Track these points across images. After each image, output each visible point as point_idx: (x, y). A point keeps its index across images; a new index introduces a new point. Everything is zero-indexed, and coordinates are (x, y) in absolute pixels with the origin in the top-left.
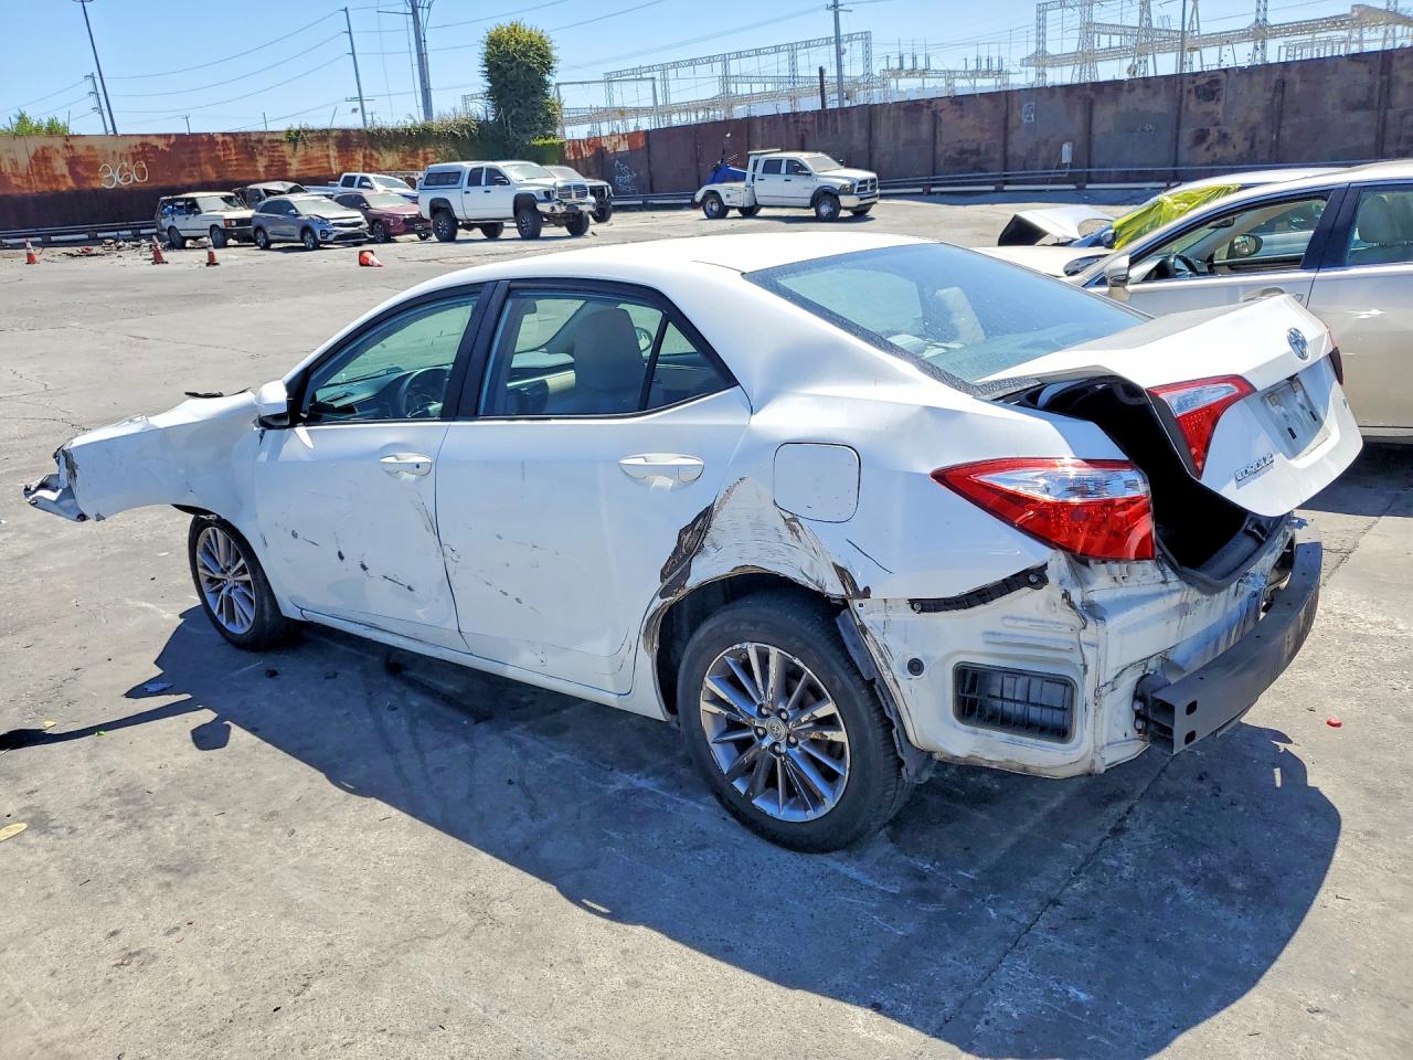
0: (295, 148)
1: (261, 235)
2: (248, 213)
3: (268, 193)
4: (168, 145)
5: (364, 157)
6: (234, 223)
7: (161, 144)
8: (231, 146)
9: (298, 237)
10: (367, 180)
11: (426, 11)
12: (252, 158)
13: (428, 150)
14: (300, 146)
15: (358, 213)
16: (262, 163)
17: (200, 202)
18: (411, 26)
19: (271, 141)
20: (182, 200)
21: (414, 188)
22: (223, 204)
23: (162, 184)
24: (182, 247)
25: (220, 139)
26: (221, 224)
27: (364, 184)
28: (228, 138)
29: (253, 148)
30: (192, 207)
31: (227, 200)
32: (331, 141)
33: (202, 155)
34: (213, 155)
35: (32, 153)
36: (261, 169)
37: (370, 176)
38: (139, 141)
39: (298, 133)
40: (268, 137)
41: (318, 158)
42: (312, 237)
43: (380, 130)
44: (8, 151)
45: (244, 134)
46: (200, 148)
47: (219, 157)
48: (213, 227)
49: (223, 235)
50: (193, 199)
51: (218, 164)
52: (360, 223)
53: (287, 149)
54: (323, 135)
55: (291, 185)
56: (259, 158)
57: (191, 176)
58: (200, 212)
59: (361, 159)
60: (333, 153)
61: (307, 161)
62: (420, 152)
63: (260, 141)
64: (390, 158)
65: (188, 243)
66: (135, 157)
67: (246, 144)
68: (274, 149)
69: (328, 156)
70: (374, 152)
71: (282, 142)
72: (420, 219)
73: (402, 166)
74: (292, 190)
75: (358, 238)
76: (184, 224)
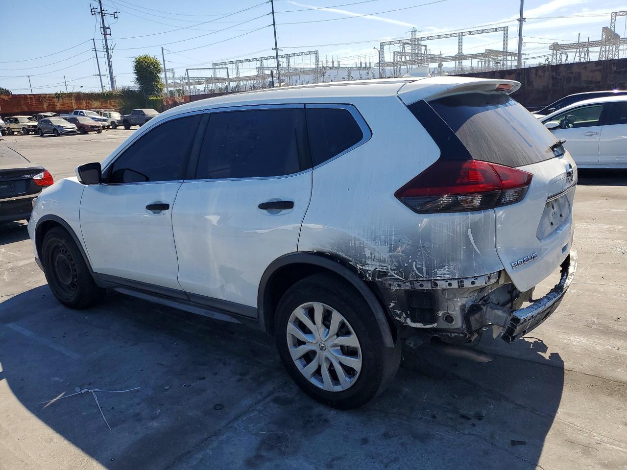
0: (58, 100)
1: (40, 131)
2: (36, 123)
3: (46, 116)
4: (9, 99)
5: (86, 103)
6: (31, 127)
7: (6, 98)
8: (33, 99)
9: (52, 132)
10: (82, 112)
11: (111, 50)
12: (42, 103)
13: (111, 101)
14: (60, 99)
15: (74, 125)
16: (45, 105)
17: (19, 119)
18: (106, 56)
20: (12, 118)
21: (101, 115)
22: (28, 120)
23: (7, 112)
24: (13, 134)
25: (29, 96)
26: (26, 127)
27: (81, 114)
28: (32, 96)
29: (42, 100)
30: (16, 121)
31: (29, 119)
32: (73, 97)
33: (22, 102)
34: (26, 102)
36: (45, 107)
39: (59, 94)
40: (48, 96)
41: (68, 103)
42: (57, 132)
45: (38, 95)
46: (22, 99)
47: (28, 103)
48: (23, 128)
49: (27, 131)
50: (16, 118)
51: (27, 105)
52: (74, 128)
53: (55, 100)
54: (70, 95)
55: (54, 113)
56: (44, 103)
57: (17, 109)
58: (19, 123)
59: (85, 104)
60: (73, 102)
61: (63, 104)
62: (109, 101)
63: (45, 97)
64: (96, 104)
65: (16, 133)
67: (39, 99)
68: (50, 100)
69: (72, 103)
70: (90, 102)
71: (53, 98)
72: (95, 127)
73: (101, 106)
74: (54, 116)
75: (73, 133)
76: (14, 126)
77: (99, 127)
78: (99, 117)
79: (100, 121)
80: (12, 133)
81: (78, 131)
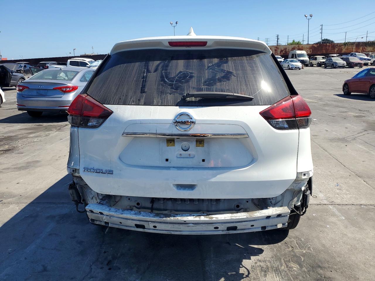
0: (345, 47)
1: (325, 65)
2: (325, 61)
3: (332, 57)
6: (322, 62)
7: (316, 46)
8: (330, 46)
9: (331, 66)
10: (355, 54)
12: (334, 49)
15: (345, 62)
16: (336, 50)
17: (317, 58)
19: (340, 45)
20: (314, 57)
22: (322, 58)
23: (313, 54)
25: (328, 45)
26: (319, 62)
27: (355, 55)
29: (335, 47)
30: (316, 59)
32: (355, 45)
34: (326, 48)
35: (292, 48)
37: (357, 53)
38: (312, 45)
39: (347, 43)
40: (339, 44)
41: (350, 49)
42: (334, 66)
43: (368, 42)
44: (288, 47)
48: (318, 63)
49: (320, 65)
50: (316, 57)
51: (326, 50)
52: (344, 64)
53: (343, 47)
54: (353, 44)
57: (320, 52)
59: (362, 49)
61: (347, 49)
63: (337, 45)
64: (369, 49)
66: (310, 48)
68: (340, 47)
69: (353, 48)
70: (366, 47)
71: (342, 45)
72: (359, 63)
73: (372, 50)
74: (338, 56)
75: (343, 67)
76: (314, 62)
77: (362, 64)
78: (366, 57)
79: (366, 60)
80: (312, 66)
81: (347, 66)
